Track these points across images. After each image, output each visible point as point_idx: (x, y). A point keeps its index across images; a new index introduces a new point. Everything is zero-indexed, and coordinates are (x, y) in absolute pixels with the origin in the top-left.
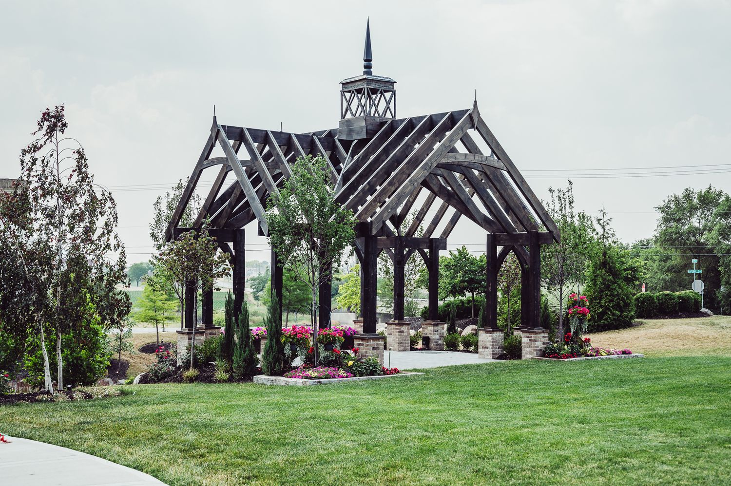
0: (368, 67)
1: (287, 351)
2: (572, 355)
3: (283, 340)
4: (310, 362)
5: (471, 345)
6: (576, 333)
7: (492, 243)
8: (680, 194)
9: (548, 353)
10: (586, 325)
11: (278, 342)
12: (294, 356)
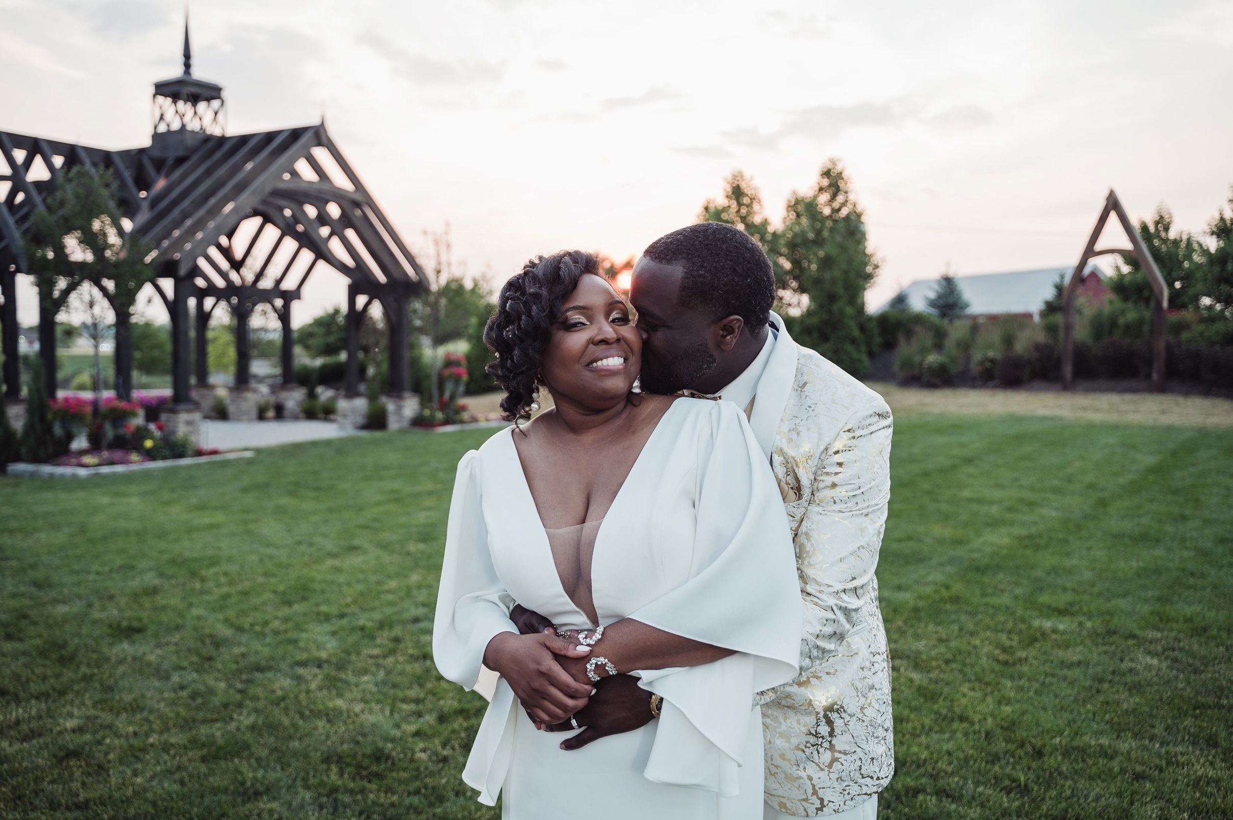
0: (187, 65)
1: (58, 430)
2: (447, 422)
3: (49, 416)
4: (96, 444)
5: (326, 413)
6: (452, 398)
7: (353, 292)
9: (419, 422)
10: (462, 388)
11: (43, 418)
12: (70, 437)
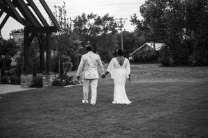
8: (81, 15)
9: (55, 84)
